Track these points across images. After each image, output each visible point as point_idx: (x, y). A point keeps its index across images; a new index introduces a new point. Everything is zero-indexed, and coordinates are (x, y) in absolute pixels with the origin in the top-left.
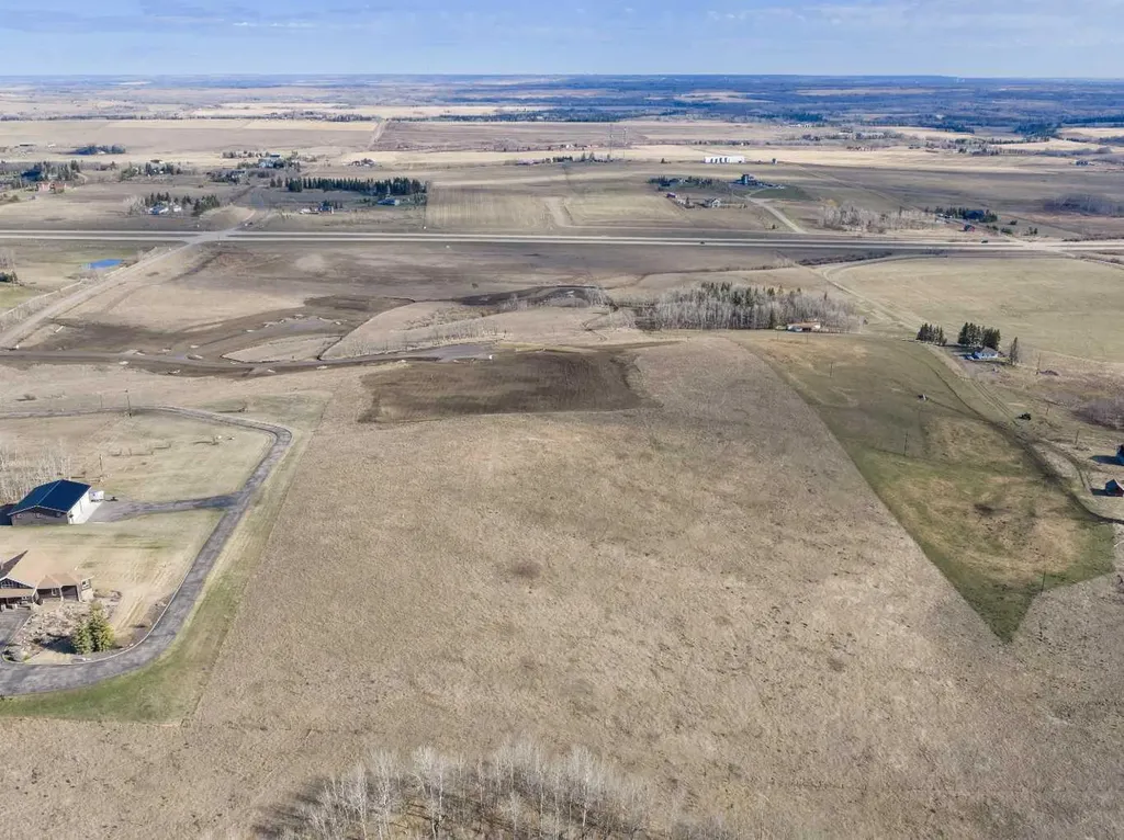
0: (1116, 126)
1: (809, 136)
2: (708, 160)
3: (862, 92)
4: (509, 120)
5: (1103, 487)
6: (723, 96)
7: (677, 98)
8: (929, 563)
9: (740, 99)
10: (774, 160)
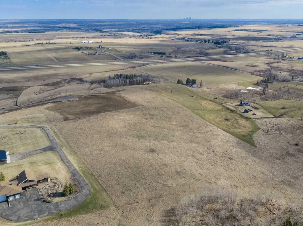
0: (173, 31)
1: (102, 35)
2: (83, 42)
3: (108, 23)
4: (9, 33)
5: (243, 111)
6: (71, 25)
7: (57, 26)
8: (227, 133)
9: (76, 25)
10: (101, 42)
